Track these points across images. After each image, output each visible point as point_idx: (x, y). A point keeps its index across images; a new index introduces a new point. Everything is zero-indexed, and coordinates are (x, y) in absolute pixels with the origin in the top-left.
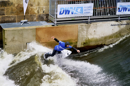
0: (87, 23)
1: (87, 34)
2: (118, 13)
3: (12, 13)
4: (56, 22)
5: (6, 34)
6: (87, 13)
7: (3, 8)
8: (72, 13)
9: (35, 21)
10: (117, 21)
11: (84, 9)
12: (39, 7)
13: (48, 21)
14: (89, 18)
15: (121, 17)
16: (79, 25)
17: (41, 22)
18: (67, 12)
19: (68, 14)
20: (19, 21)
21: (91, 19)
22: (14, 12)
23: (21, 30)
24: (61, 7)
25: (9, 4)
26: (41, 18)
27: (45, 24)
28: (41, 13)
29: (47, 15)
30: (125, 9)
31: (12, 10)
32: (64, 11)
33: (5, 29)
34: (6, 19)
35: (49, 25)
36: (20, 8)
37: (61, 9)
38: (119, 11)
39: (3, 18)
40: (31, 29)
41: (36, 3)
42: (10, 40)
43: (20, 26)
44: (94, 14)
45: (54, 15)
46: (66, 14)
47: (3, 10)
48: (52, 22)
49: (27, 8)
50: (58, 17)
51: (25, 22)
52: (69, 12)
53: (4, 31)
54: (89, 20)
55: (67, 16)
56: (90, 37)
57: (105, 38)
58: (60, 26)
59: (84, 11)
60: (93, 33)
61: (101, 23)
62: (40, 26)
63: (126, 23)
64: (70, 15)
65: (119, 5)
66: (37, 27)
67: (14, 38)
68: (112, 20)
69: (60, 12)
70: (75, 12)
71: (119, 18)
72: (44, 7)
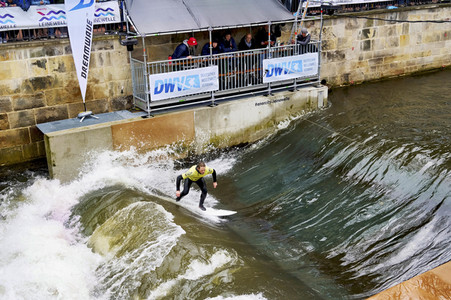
0: (210, 104)
1: (212, 126)
2: (266, 80)
3: (59, 100)
4: (149, 110)
5: (51, 144)
6: (207, 85)
7: (38, 92)
8: (179, 89)
9: (107, 111)
10: (266, 96)
11: (201, 79)
12: (112, 84)
13: (132, 109)
14: (213, 95)
15: (272, 88)
16: (195, 110)
17: (119, 113)
18: (169, 87)
19: (172, 91)
20: (76, 116)
21: (216, 97)
22: (62, 97)
23: (83, 132)
24: (156, 79)
25: (50, 83)
26: (118, 106)
27: (127, 117)
28: (117, 94)
29: (130, 98)
30: (279, 70)
31: (58, 95)
32: (162, 86)
33: (48, 134)
34: (48, 115)
35: (137, 117)
36: (75, 88)
37: (157, 84)
38: (268, 76)
39: (41, 112)
40: (101, 129)
41: (106, 76)
42: (62, 154)
43: (79, 125)
44: (222, 86)
45: (144, 97)
46: (167, 91)
47: (39, 96)
48: (142, 110)
49: (88, 87)
50: (152, 100)
51: (87, 117)
52: (173, 86)
53: (48, 138)
54: (213, 100)
55: (170, 95)
56: (219, 132)
57: (248, 131)
58: (157, 116)
59: (201, 83)
60: (223, 123)
61: (236, 102)
62: (119, 122)
63: (283, 98)
64: (175, 94)
65: (267, 64)
66: (113, 123)
67: (69, 150)
68: (256, 95)
69: (156, 89)
70: (183, 86)
71: (270, 90)
72: (122, 82)
